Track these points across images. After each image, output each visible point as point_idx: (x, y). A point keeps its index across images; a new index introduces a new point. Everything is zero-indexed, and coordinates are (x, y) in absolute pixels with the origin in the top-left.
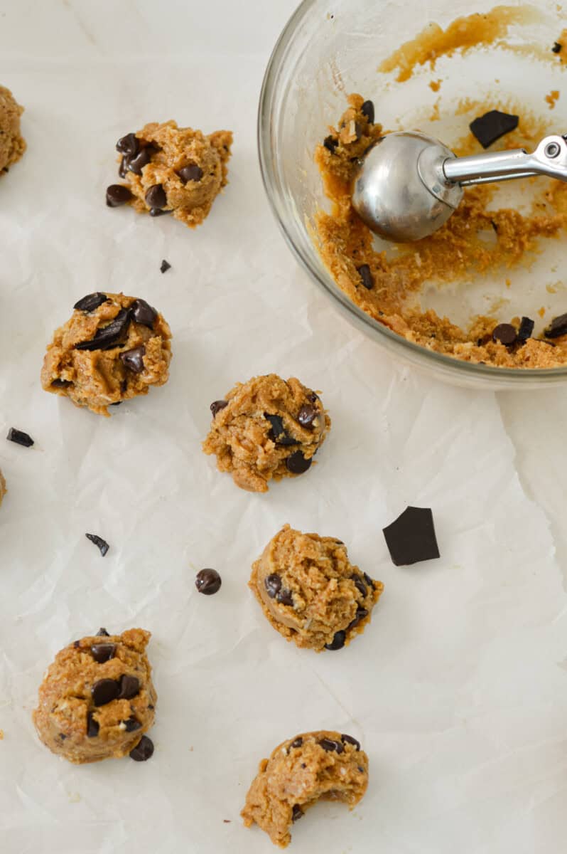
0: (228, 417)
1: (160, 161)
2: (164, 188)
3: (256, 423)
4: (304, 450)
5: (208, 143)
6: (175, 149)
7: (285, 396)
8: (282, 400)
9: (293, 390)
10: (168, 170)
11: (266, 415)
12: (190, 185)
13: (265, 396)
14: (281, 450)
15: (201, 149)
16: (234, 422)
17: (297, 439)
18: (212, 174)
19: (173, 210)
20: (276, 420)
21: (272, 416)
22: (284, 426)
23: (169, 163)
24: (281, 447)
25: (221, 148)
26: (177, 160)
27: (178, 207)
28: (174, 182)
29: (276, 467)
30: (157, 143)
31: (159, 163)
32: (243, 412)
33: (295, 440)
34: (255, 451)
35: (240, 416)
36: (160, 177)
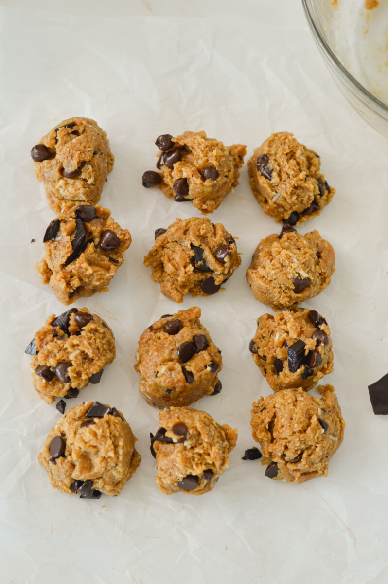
0: (164, 241)
1: (189, 161)
2: (188, 182)
3: (184, 250)
4: (215, 278)
5: (227, 153)
6: (201, 153)
7: (209, 235)
8: (207, 237)
9: (217, 232)
10: (193, 169)
11: (192, 245)
12: (208, 183)
13: (194, 233)
14: (198, 274)
15: (221, 157)
16: (168, 245)
17: (211, 268)
18: (226, 176)
19: (193, 199)
20: (198, 251)
21: (196, 247)
22: (204, 256)
23: (195, 162)
24: (199, 272)
25: (236, 157)
26: (201, 162)
27: (196, 198)
28: (196, 179)
29: (192, 286)
30: (188, 147)
31: (188, 162)
32: (175, 240)
33: (209, 268)
34: (179, 270)
35: (173, 242)
36: (186, 173)
